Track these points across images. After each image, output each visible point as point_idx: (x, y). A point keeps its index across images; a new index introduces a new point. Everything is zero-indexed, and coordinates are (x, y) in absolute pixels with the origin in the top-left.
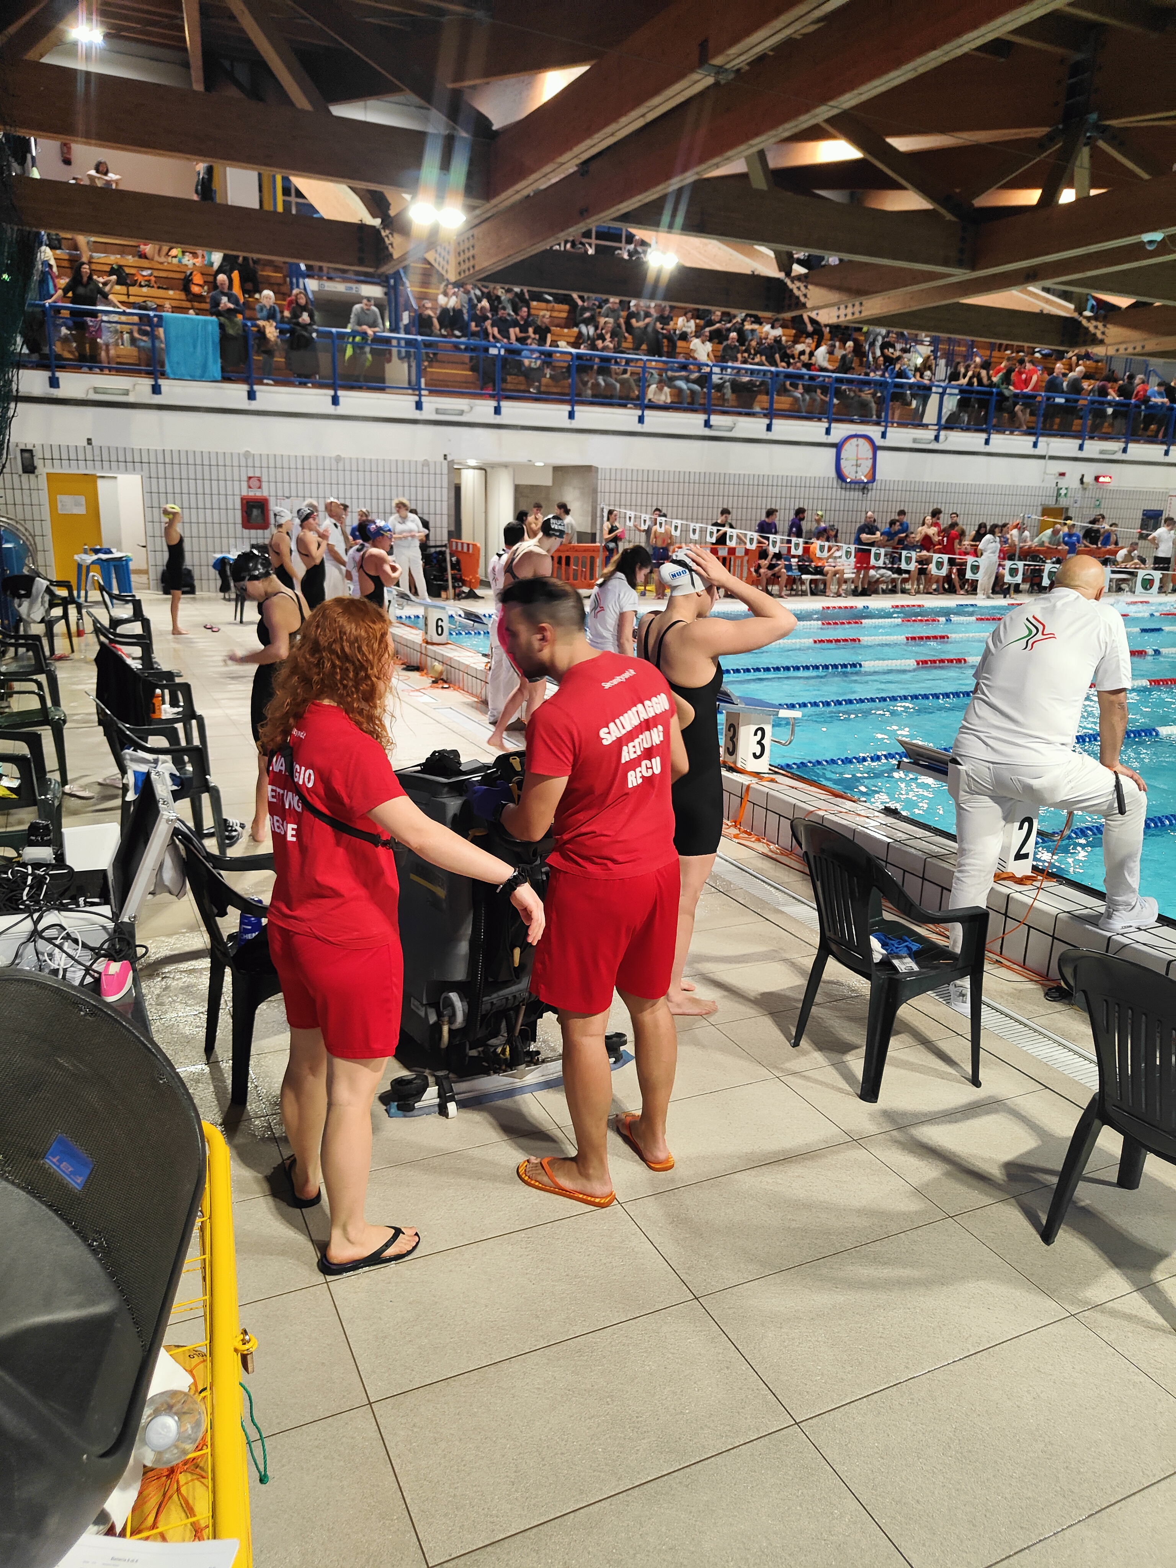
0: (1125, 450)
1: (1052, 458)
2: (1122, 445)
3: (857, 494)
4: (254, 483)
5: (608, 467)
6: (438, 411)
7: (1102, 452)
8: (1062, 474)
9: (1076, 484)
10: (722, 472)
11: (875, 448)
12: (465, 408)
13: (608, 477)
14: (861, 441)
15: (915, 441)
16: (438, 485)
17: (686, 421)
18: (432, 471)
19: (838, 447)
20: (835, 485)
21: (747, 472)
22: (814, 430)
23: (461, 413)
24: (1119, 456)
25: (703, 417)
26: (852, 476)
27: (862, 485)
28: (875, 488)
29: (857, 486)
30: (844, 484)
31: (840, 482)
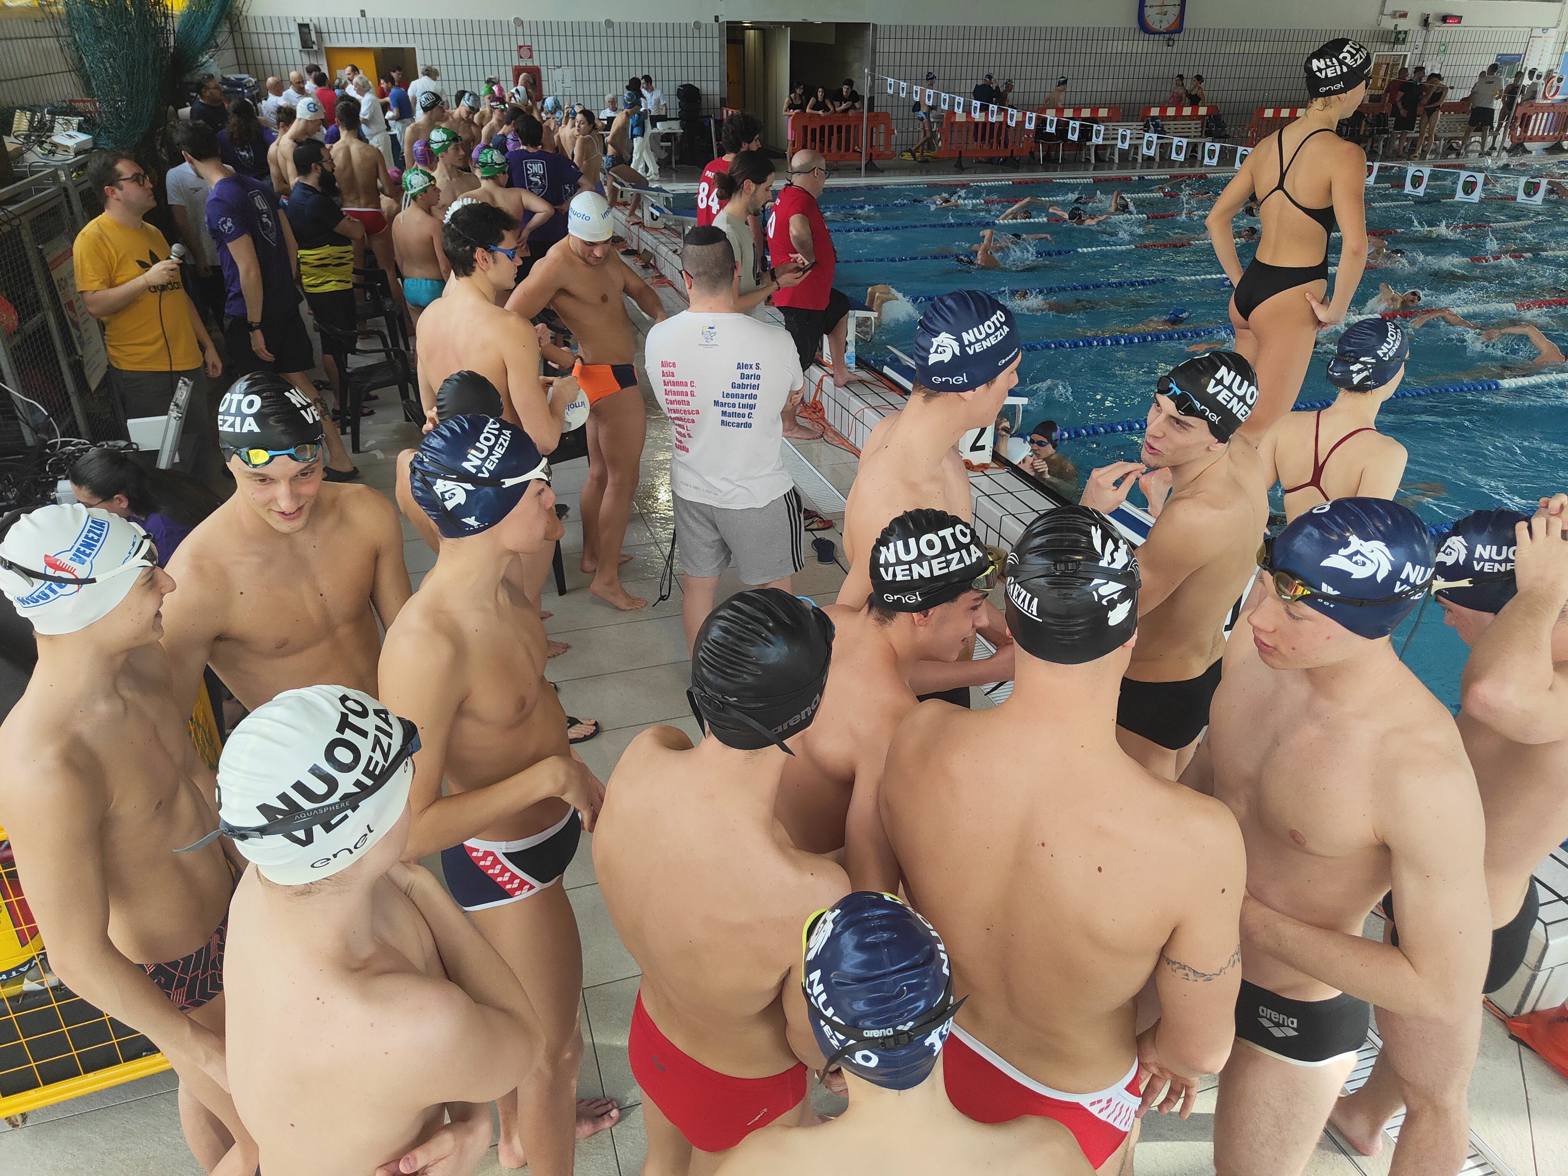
3: (1161, 46)
5: (888, 23)
8: (1405, 15)
13: (887, 36)
16: (710, 49)
18: (703, 34)
20: (1137, 36)
26: (1156, 26)
27: (1167, 36)
28: (1181, 38)
29: (1161, 38)
30: (1147, 36)
31: (1142, 34)
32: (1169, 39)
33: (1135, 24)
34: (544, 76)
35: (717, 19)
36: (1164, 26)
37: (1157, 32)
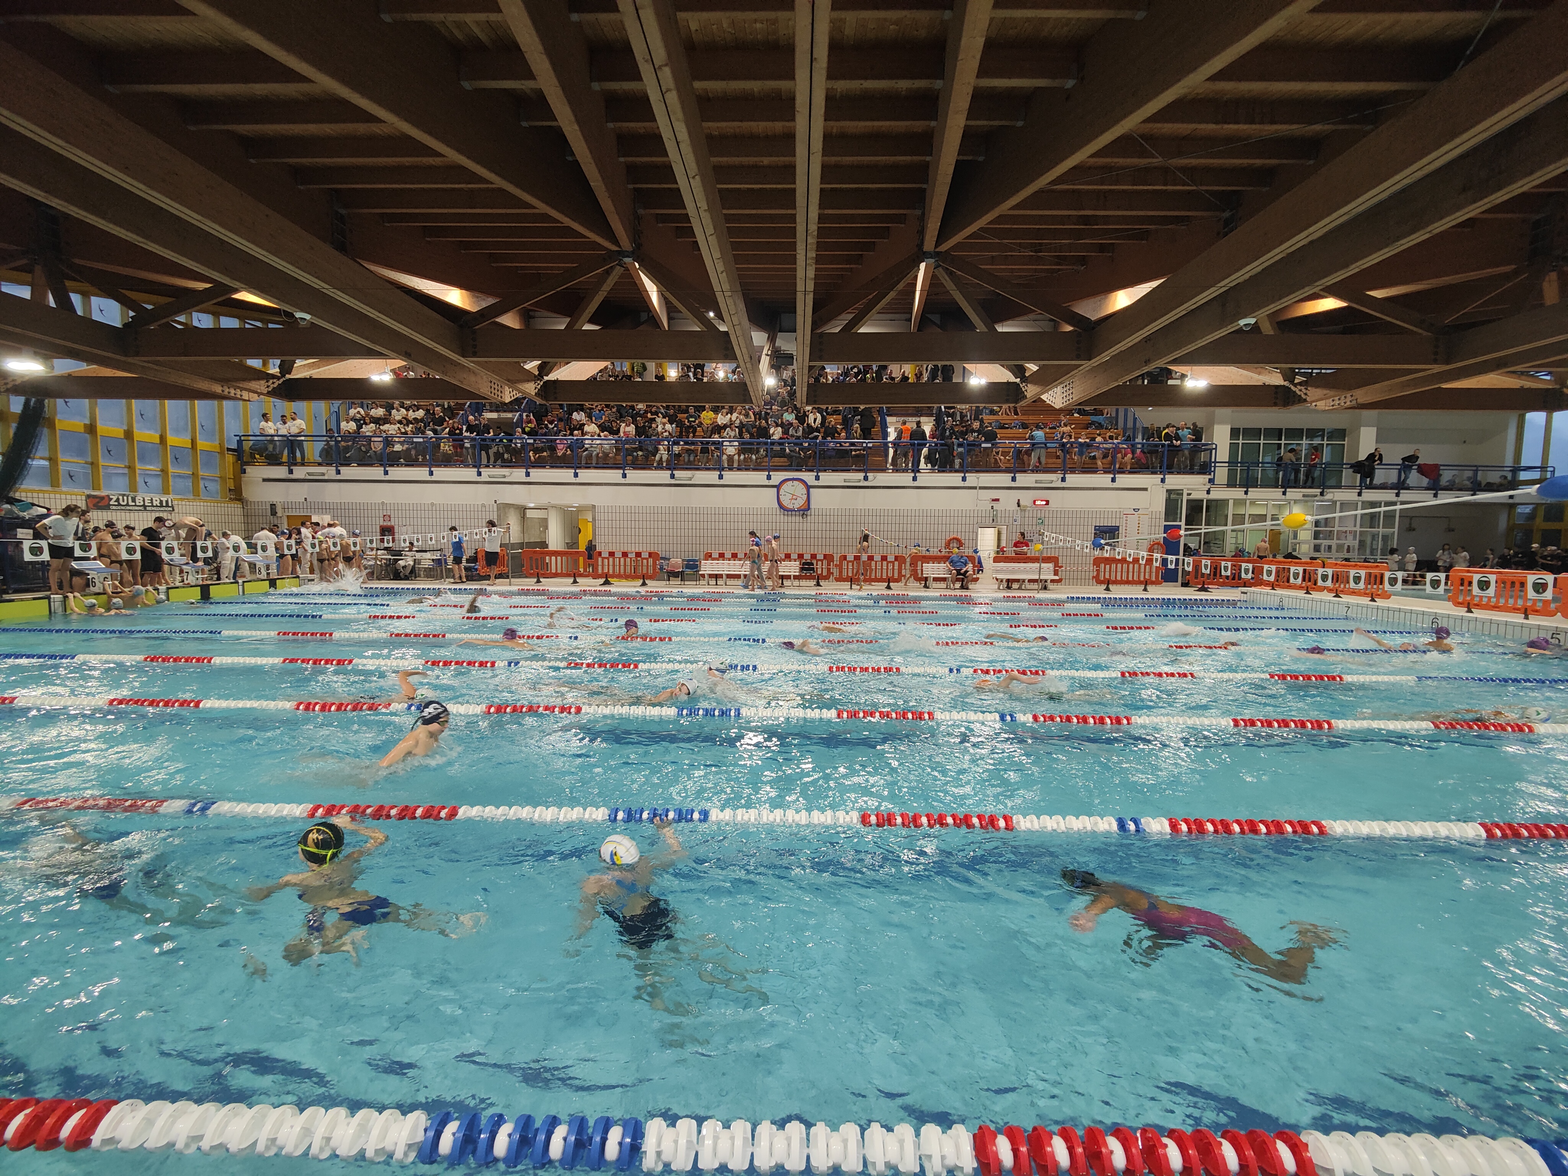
0: (1063, 480)
1: (982, 488)
2: (1060, 476)
3: (798, 519)
4: (387, 518)
5: (602, 505)
6: (490, 476)
7: (1036, 482)
8: (997, 500)
9: (1014, 504)
10: (686, 506)
11: (808, 487)
12: (507, 474)
13: (602, 511)
14: (796, 483)
15: (845, 481)
17: (657, 475)
19: (778, 487)
20: (778, 512)
21: (705, 506)
22: (760, 477)
23: (504, 476)
24: (1060, 484)
25: (669, 472)
26: (790, 507)
27: (802, 512)
28: (813, 513)
29: (797, 513)
30: (786, 513)
31: (782, 510)
32: (803, 514)
33: (777, 506)
34: (396, 530)
35: (496, 502)
36: (796, 506)
37: (792, 510)
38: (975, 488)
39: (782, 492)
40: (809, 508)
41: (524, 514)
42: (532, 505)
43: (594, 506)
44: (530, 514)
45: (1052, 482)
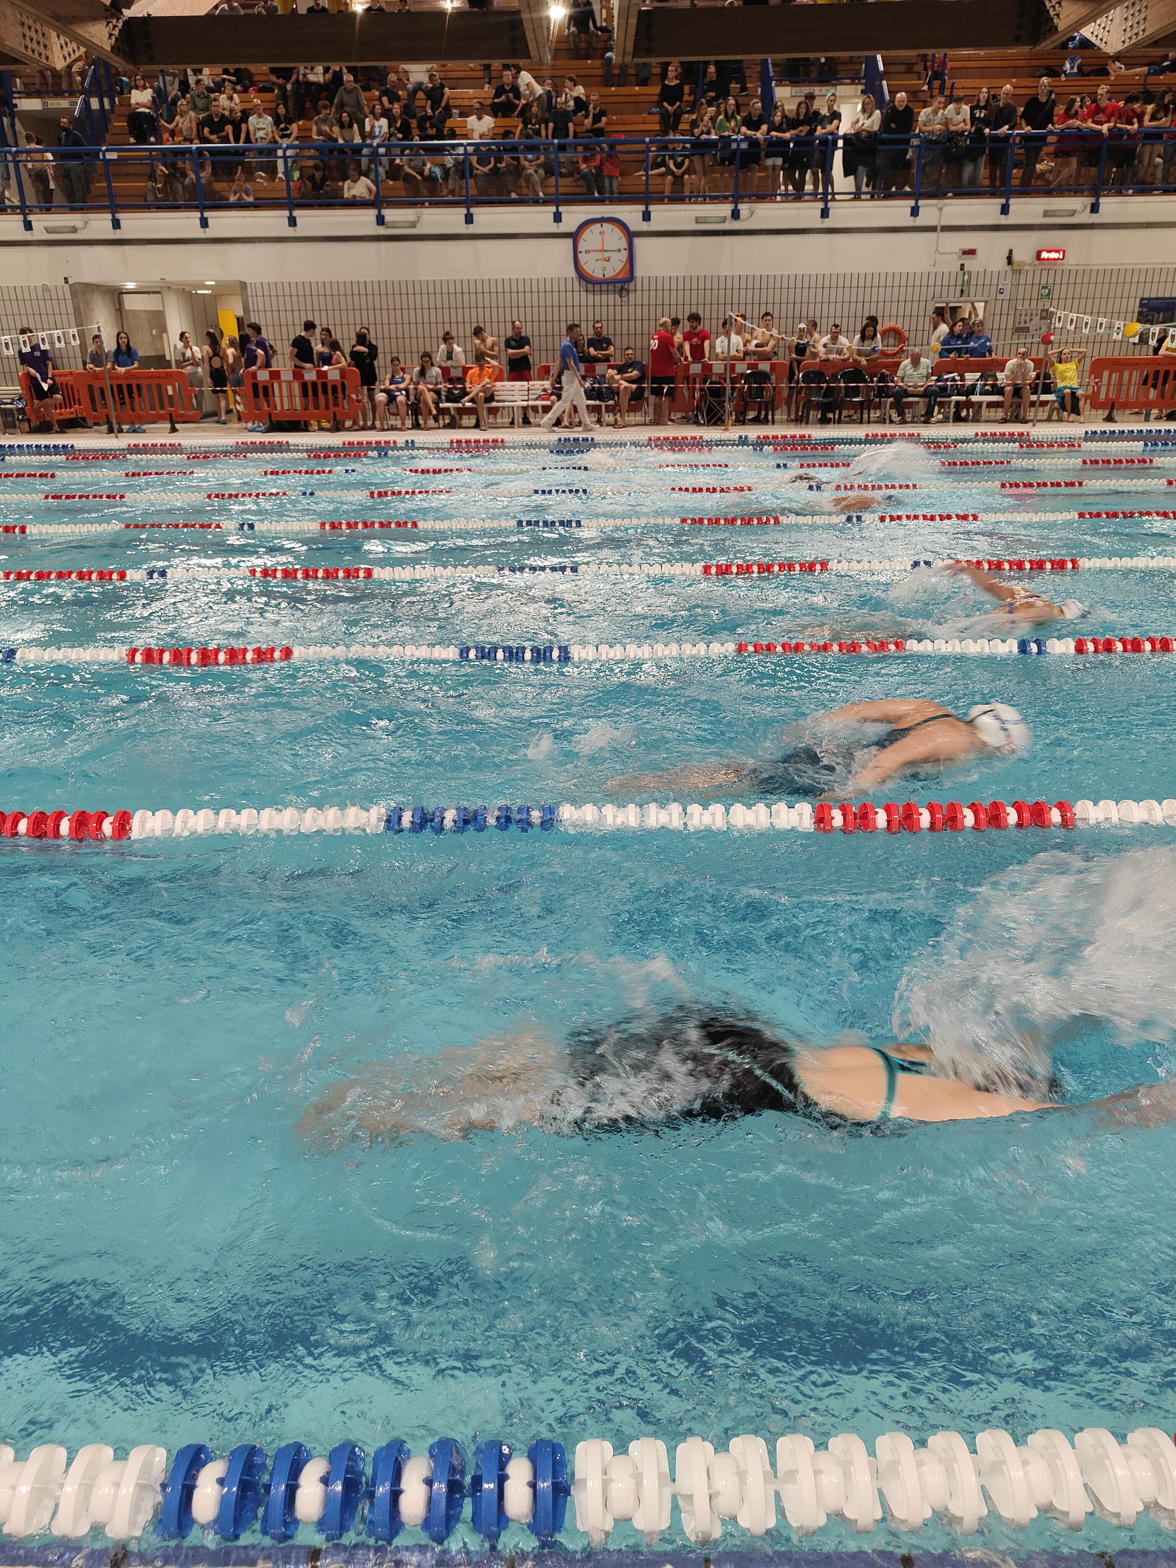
0: (1095, 209)
1: (946, 229)
2: (1089, 201)
3: (611, 299)
5: (258, 281)
6: (48, 230)
7: (1046, 214)
8: (972, 252)
9: (1000, 264)
10: (410, 279)
11: (631, 235)
12: (79, 224)
13: (260, 293)
14: (607, 227)
15: (698, 221)
16: (64, 311)
17: (352, 218)
18: (54, 297)
19: (574, 236)
20: (576, 286)
21: (444, 278)
22: (540, 217)
23: (74, 230)
24: (1086, 217)
25: (373, 212)
26: (598, 274)
27: (619, 285)
28: (639, 287)
29: (611, 287)
30: (590, 287)
31: (583, 283)
32: (622, 289)
33: (572, 273)
35: (66, 280)
36: (609, 274)
37: (600, 282)
38: (932, 229)
39: (582, 246)
40: (631, 277)
41: (121, 303)
42: (131, 285)
43: (243, 285)
44: (131, 303)
45: (1073, 213)
